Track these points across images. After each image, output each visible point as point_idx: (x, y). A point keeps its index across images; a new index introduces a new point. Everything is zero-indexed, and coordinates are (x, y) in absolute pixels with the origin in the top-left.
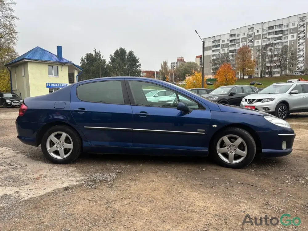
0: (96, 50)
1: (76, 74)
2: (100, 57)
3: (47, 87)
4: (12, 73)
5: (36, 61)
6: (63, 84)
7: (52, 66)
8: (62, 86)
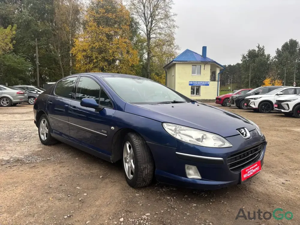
0: (259, 45)
1: (218, 71)
2: (263, 53)
3: (190, 85)
4: (168, 73)
5: (182, 62)
6: (204, 82)
7: (196, 65)
8: (203, 83)
